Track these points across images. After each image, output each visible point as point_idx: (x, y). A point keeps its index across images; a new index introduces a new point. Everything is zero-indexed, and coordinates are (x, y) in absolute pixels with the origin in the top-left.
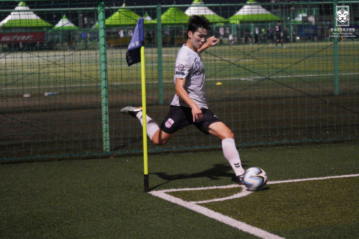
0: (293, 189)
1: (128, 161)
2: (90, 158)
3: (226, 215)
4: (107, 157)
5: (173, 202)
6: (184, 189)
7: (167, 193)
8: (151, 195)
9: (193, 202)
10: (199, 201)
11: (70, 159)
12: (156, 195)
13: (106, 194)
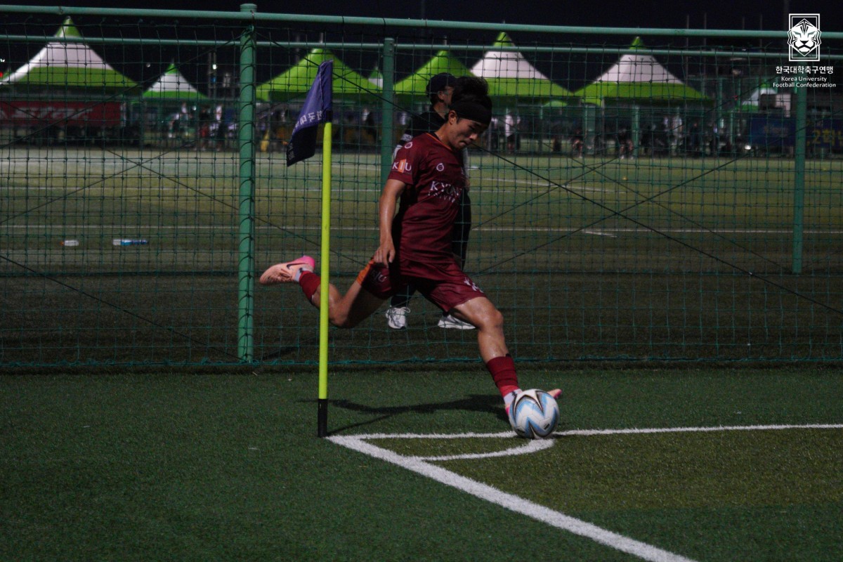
0: (637, 445)
1: (290, 380)
2: (207, 373)
3: (481, 481)
4: (246, 371)
5: (376, 456)
6: (403, 436)
7: (366, 440)
8: (331, 442)
9: (417, 457)
10: (430, 456)
11: (162, 371)
12: (341, 443)
13: (234, 436)
